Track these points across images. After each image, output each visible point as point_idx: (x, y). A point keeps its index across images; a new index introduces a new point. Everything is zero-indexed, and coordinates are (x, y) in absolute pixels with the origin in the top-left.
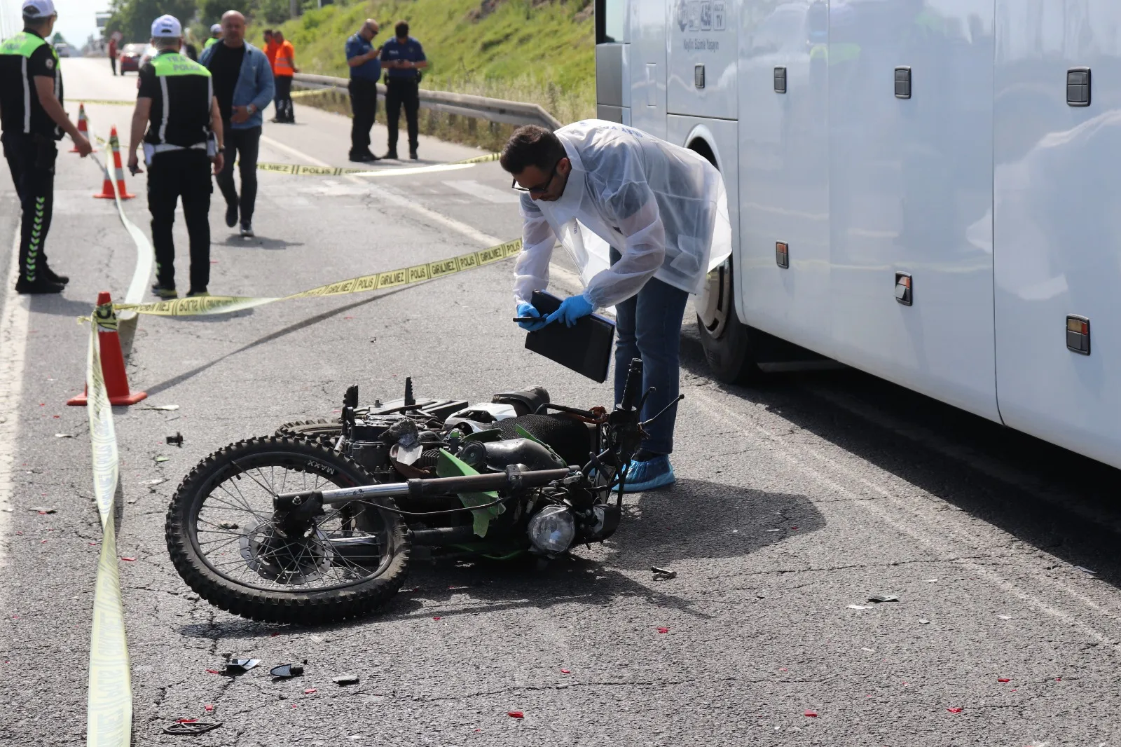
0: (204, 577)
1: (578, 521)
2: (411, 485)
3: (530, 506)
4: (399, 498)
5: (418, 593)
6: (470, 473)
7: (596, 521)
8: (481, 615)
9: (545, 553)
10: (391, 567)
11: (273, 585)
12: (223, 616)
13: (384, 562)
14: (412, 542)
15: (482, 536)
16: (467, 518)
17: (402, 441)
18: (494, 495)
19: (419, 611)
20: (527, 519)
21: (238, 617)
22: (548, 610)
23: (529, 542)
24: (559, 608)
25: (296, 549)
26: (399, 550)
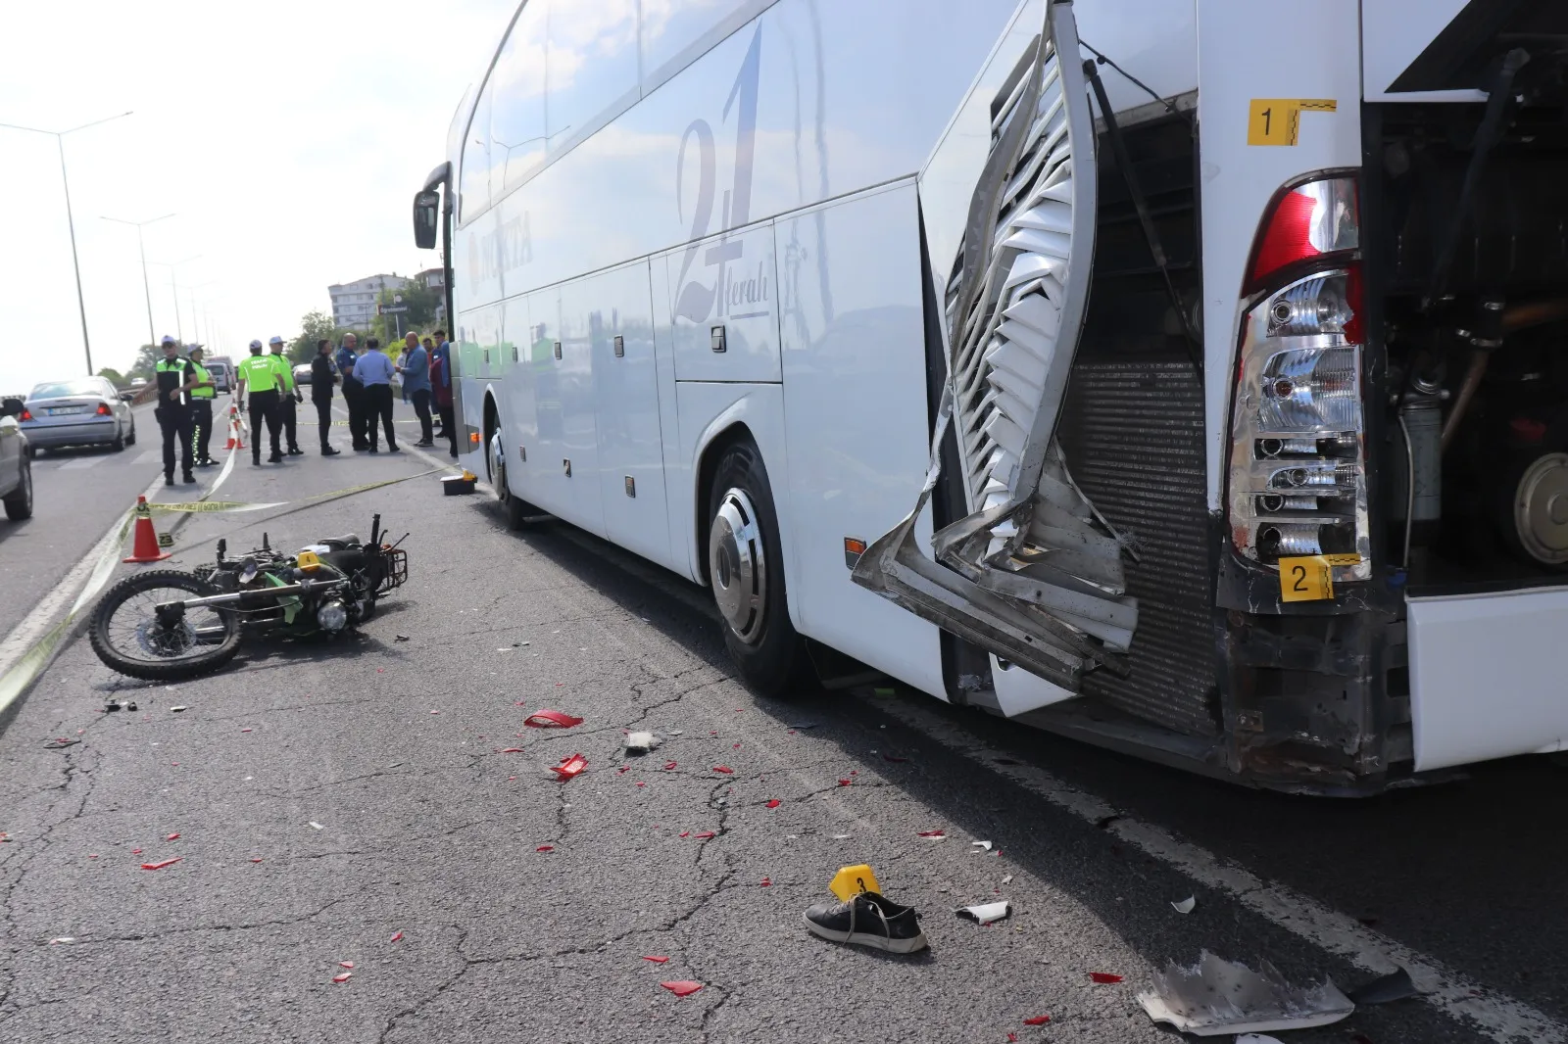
0: (109, 656)
1: (348, 611)
2: (242, 595)
3: (319, 603)
4: (235, 601)
5: (247, 659)
6: (282, 585)
7: (359, 610)
8: (281, 669)
9: (329, 631)
10: (229, 643)
11: (156, 658)
12: (126, 678)
13: (225, 642)
14: (244, 629)
15: (291, 622)
16: (283, 612)
17: (247, 569)
18: (296, 598)
19: (245, 668)
20: (317, 611)
21: (131, 678)
22: (320, 664)
23: (319, 625)
24: (327, 662)
25: (169, 637)
26: (236, 631)
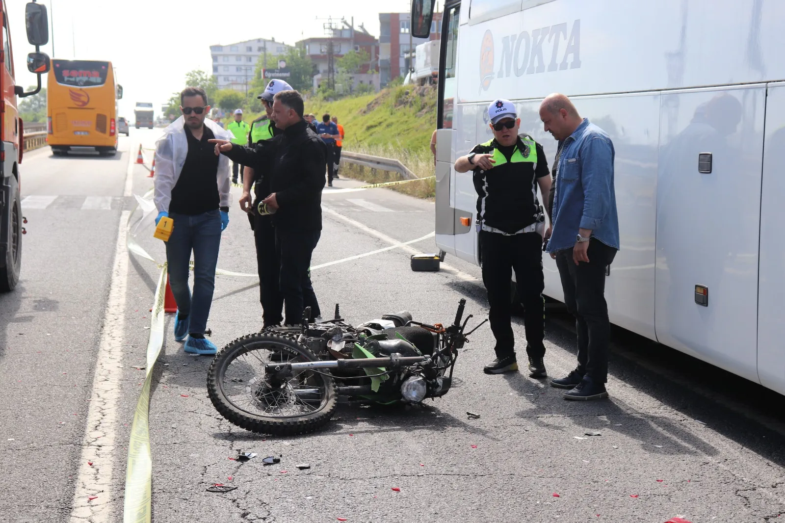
0: (226, 407)
1: (428, 385)
2: (339, 363)
3: (403, 376)
4: (333, 370)
5: (340, 421)
6: (371, 357)
7: (438, 386)
8: (375, 434)
9: (409, 402)
10: (327, 406)
11: (263, 413)
12: (236, 429)
13: (323, 403)
14: (339, 393)
15: (376, 391)
16: (368, 381)
17: (334, 338)
18: (383, 369)
19: (341, 431)
20: (401, 383)
21: (244, 430)
22: (411, 433)
23: (402, 396)
24: (417, 432)
25: (276, 394)
26: (332, 397)
